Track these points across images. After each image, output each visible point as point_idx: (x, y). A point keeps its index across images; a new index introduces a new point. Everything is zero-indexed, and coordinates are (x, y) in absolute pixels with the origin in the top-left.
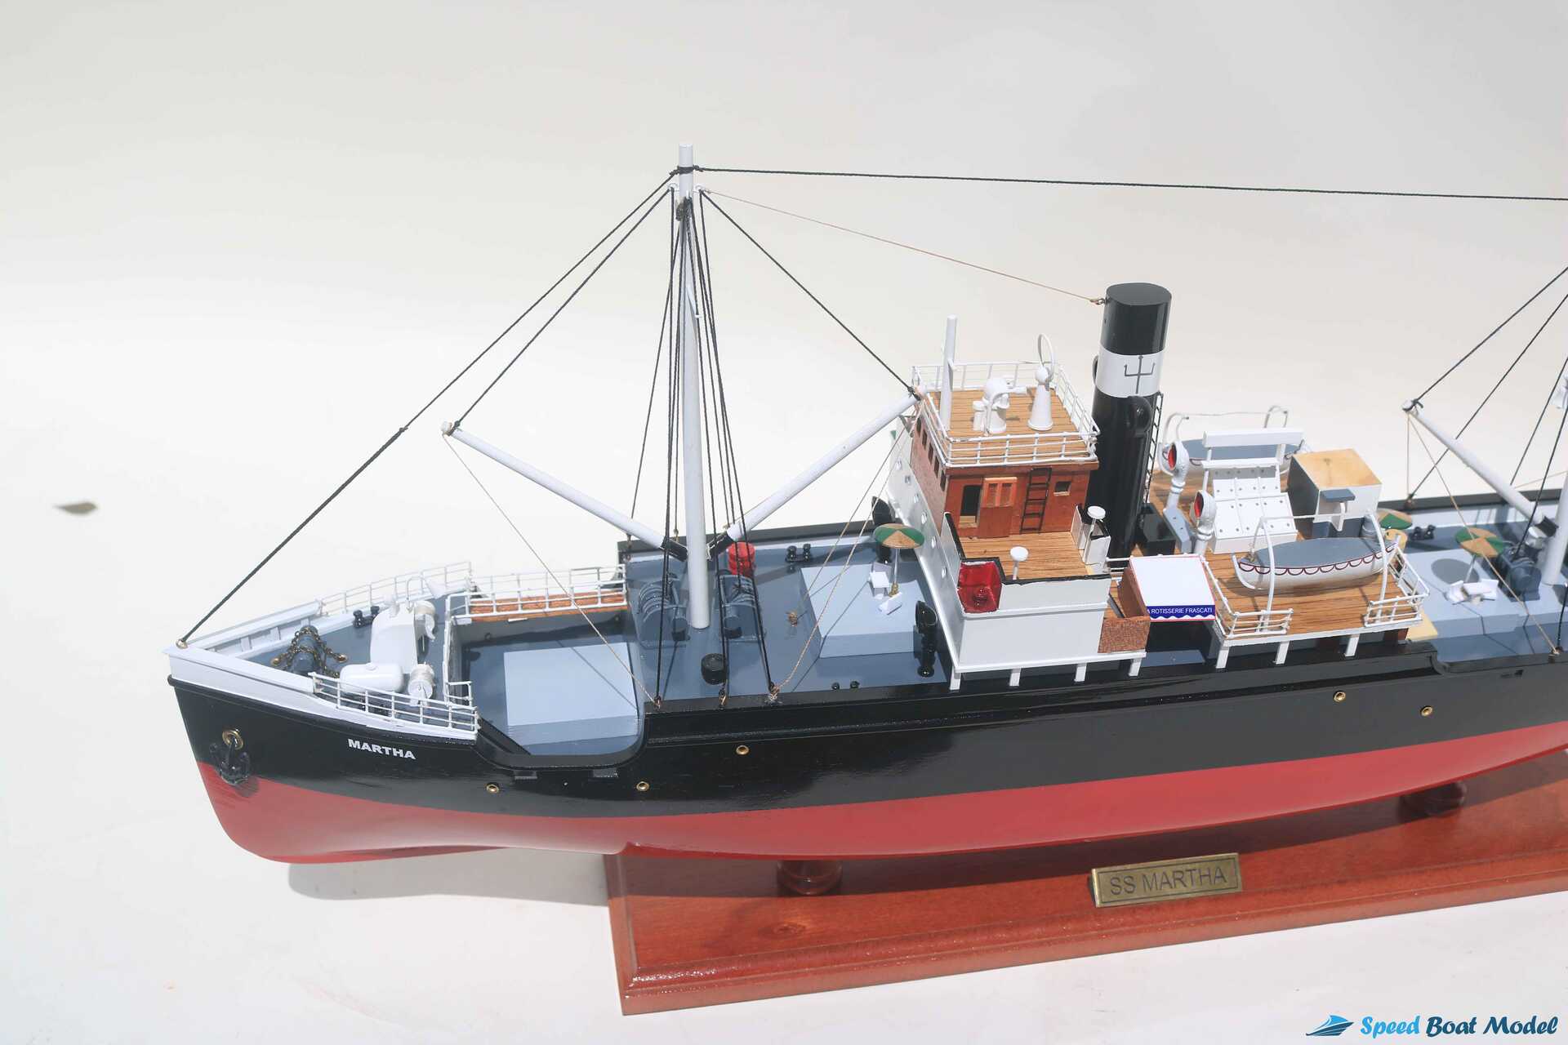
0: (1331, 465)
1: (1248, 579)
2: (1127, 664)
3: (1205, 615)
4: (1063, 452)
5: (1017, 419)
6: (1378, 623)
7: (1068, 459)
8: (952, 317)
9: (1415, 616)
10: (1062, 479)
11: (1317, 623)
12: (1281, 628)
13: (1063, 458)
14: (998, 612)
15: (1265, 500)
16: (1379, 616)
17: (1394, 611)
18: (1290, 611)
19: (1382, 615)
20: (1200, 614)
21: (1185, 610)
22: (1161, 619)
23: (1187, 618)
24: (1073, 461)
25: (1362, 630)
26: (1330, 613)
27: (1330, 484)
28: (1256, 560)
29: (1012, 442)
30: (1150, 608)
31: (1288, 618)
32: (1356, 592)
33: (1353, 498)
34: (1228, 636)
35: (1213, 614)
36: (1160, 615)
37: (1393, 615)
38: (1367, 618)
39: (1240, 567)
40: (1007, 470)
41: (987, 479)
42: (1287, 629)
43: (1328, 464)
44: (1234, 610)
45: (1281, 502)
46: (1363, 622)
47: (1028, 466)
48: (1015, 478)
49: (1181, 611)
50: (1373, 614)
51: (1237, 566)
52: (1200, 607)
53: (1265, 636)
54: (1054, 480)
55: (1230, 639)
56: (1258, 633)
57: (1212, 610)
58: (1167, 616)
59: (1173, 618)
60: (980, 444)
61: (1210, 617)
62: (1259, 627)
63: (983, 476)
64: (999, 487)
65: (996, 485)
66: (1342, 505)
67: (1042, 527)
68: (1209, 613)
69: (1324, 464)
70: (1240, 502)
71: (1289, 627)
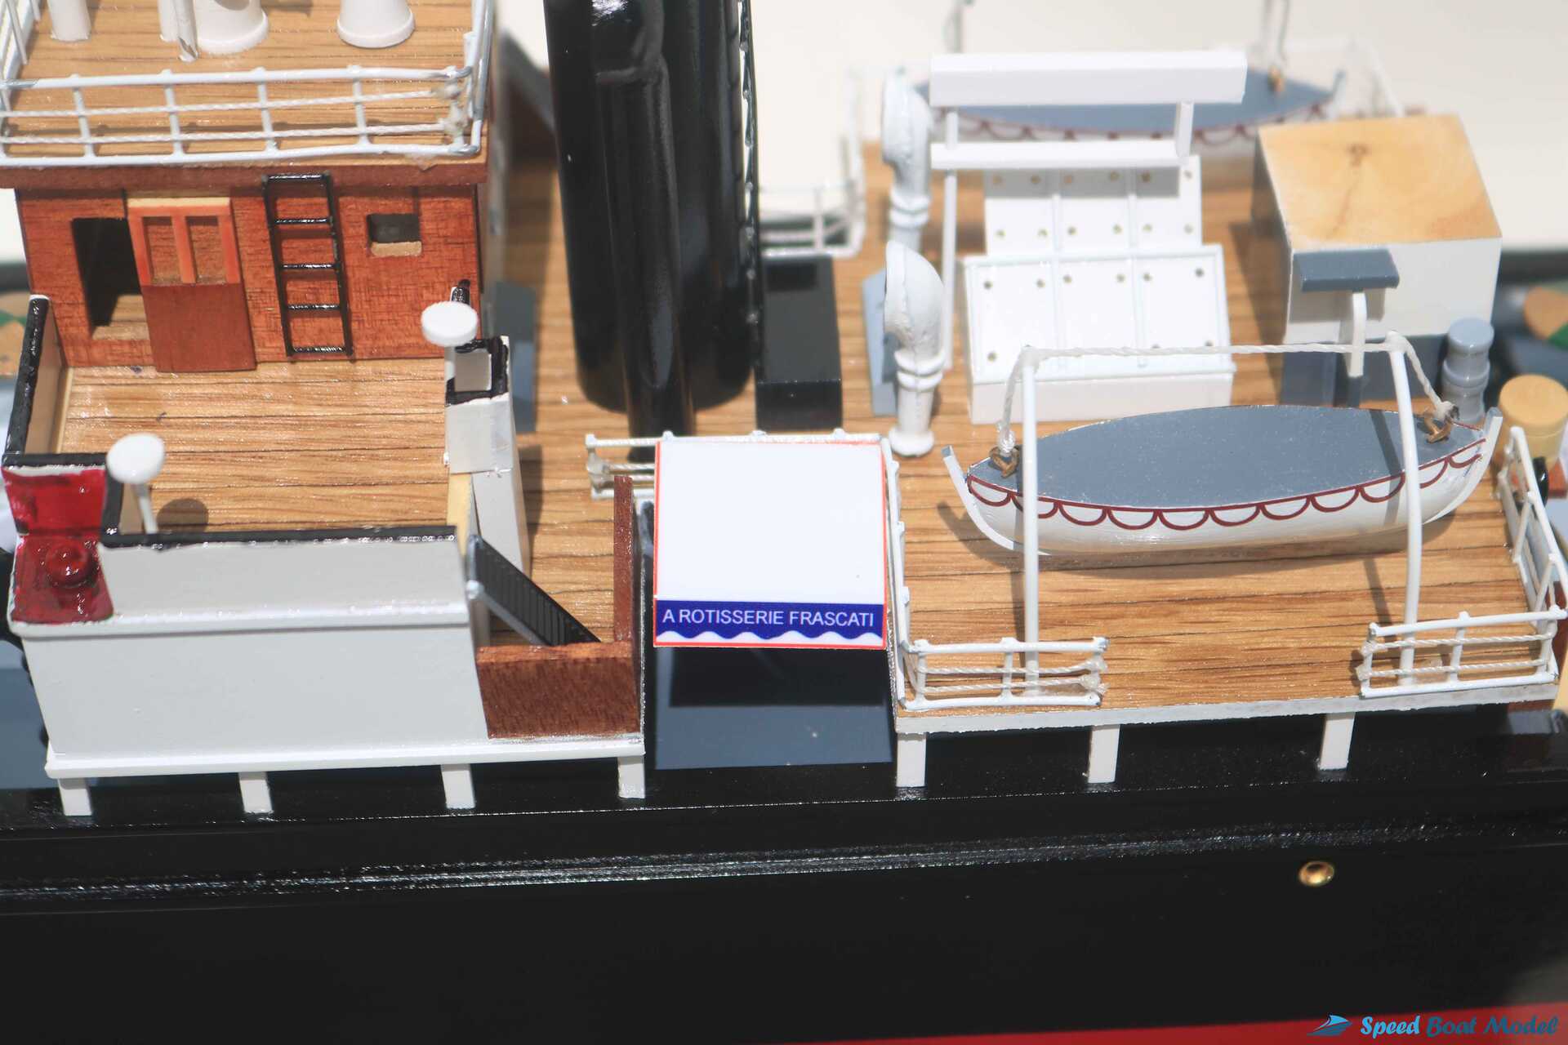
0: (1366, 164)
2: (607, 769)
3: (851, 632)
4: (362, 129)
5: (304, 5)
6: (1406, 687)
7: (378, 148)
10: (384, 206)
12: (1081, 690)
13: (363, 146)
14: (116, 622)
15: (1149, 267)
16: (1407, 664)
17: (1457, 653)
18: (1097, 643)
19: (1418, 661)
20: (835, 629)
21: (788, 615)
22: (708, 638)
23: (793, 639)
24: (401, 156)
25: (1353, 705)
26: (1266, 642)
27: (1333, 233)
30: (676, 606)
31: (1098, 664)
32: (1349, 576)
33: (1393, 282)
34: (910, 705)
35: (878, 629)
36: (706, 627)
37: (1455, 666)
38: (1365, 671)
39: (971, 491)
40: (188, 178)
41: (133, 203)
42: (1101, 696)
43: (1356, 163)
44: (914, 635)
45: (1199, 273)
46: (1356, 682)
47: (253, 168)
48: (224, 201)
49: (774, 618)
50: (1392, 658)
51: (962, 485)
52: (836, 608)
53: (1030, 708)
54: (355, 210)
55: (914, 715)
56: (1008, 699)
57: (876, 617)
58: (729, 631)
59: (747, 639)
61: (868, 640)
62: (1008, 683)
63: (124, 194)
64: (177, 229)
65: (165, 221)
66: (1359, 301)
67: (358, 346)
68: (866, 629)
69: (1347, 160)
70: (1068, 269)
71: (1102, 688)
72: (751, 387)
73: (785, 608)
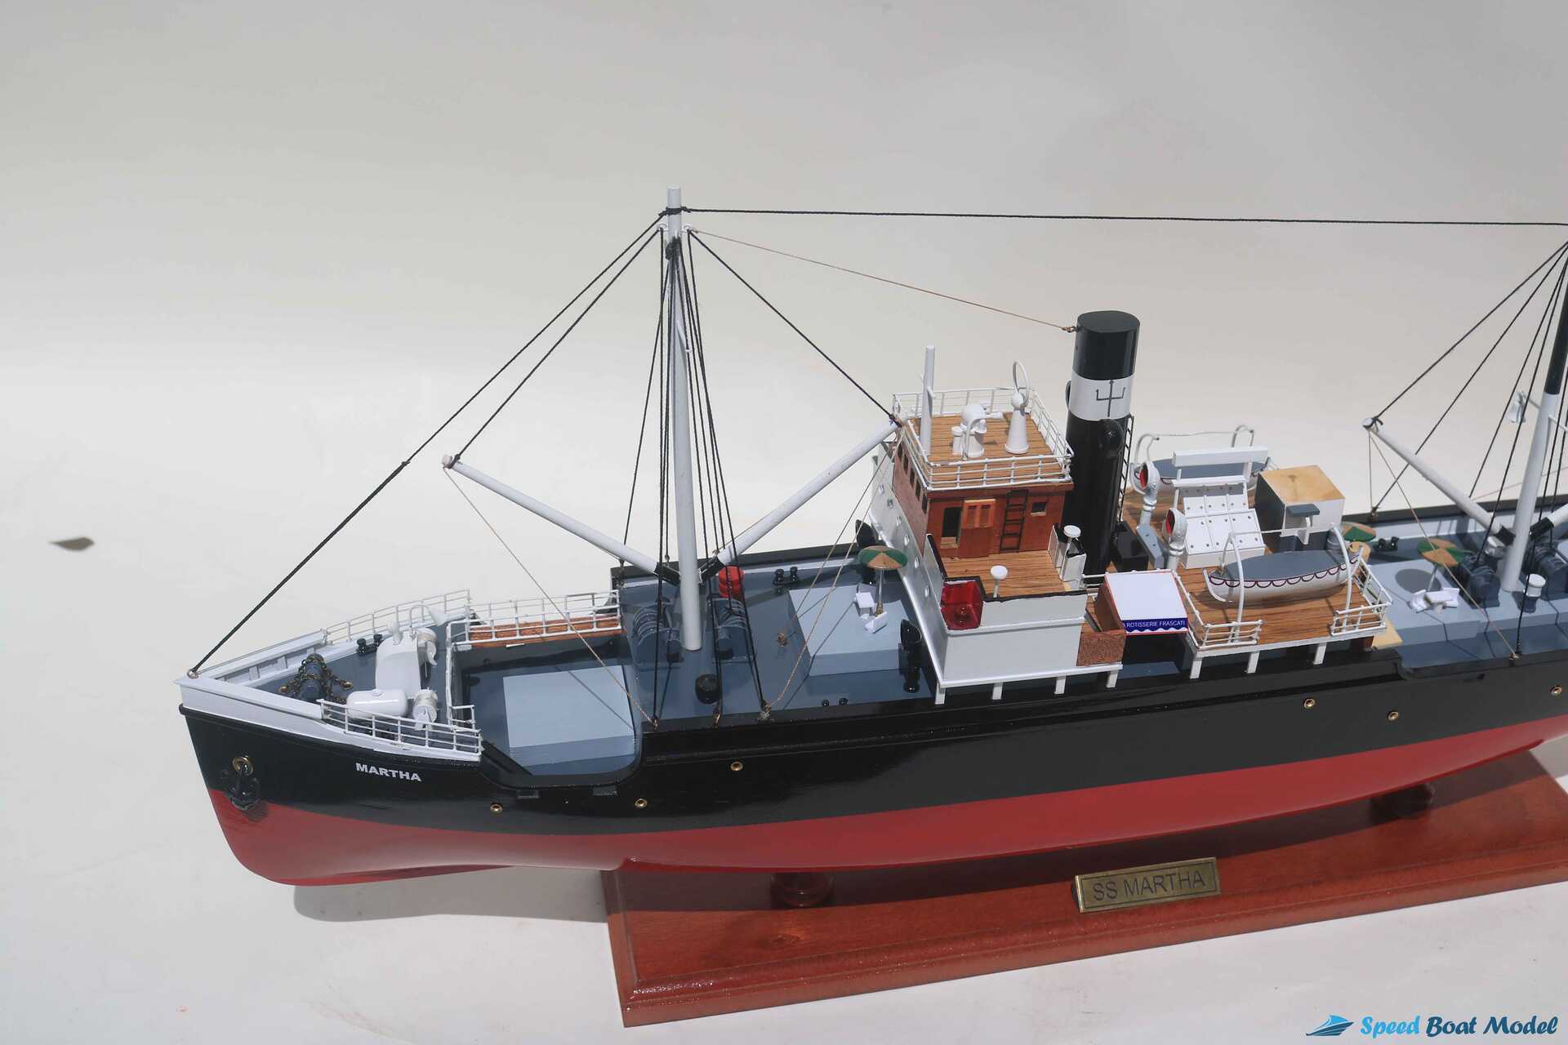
0: (1296, 481)
1: (1218, 592)
2: (1105, 676)
3: (1178, 627)
4: (1039, 474)
5: (994, 443)
6: (1344, 632)
7: (1044, 480)
8: (931, 347)
9: (1379, 624)
10: (1038, 500)
11: (1287, 633)
12: (1251, 639)
13: (1039, 480)
14: (980, 629)
15: (1234, 516)
16: (1344, 625)
17: (1359, 620)
18: (1260, 622)
19: (1347, 624)
20: (1173, 627)
21: (1160, 623)
22: (1136, 632)
23: (1161, 630)
24: (1049, 482)
25: (1328, 639)
26: (1297, 623)
27: (1295, 500)
28: (1225, 573)
29: (990, 465)
30: (1126, 622)
31: (1258, 629)
32: (1322, 603)
33: (1317, 512)
34: (1201, 647)
35: (1186, 626)
36: (1135, 628)
37: (1358, 624)
38: (1333, 627)
39: (1211, 581)
40: (986, 492)
41: (966, 501)
42: (1257, 640)
43: (1293, 481)
44: (1206, 622)
45: (1249, 517)
46: (1330, 631)
47: (1005, 488)
48: (994, 500)
49: (1155, 624)
50: (1339, 624)
51: (1207, 579)
52: (1173, 620)
53: (1237, 646)
54: (1031, 501)
55: (1202, 650)
56: (1229, 644)
57: (1184, 622)
58: (1142, 629)
59: (1147, 631)
60: (959, 468)
61: (1183, 629)
62: (1230, 638)
63: (963, 499)
64: (978, 509)
65: (975, 507)
66: (1308, 519)
67: (1021, 547)
68: (1182, 626)
69: (1290, 480)
70: (1210, 519)
71: (1258, 638)
72: (1111, 563)
73: (1158, 620)
